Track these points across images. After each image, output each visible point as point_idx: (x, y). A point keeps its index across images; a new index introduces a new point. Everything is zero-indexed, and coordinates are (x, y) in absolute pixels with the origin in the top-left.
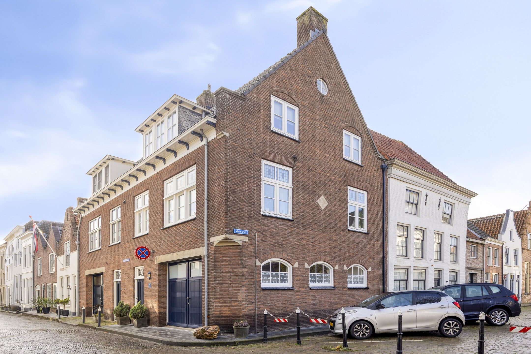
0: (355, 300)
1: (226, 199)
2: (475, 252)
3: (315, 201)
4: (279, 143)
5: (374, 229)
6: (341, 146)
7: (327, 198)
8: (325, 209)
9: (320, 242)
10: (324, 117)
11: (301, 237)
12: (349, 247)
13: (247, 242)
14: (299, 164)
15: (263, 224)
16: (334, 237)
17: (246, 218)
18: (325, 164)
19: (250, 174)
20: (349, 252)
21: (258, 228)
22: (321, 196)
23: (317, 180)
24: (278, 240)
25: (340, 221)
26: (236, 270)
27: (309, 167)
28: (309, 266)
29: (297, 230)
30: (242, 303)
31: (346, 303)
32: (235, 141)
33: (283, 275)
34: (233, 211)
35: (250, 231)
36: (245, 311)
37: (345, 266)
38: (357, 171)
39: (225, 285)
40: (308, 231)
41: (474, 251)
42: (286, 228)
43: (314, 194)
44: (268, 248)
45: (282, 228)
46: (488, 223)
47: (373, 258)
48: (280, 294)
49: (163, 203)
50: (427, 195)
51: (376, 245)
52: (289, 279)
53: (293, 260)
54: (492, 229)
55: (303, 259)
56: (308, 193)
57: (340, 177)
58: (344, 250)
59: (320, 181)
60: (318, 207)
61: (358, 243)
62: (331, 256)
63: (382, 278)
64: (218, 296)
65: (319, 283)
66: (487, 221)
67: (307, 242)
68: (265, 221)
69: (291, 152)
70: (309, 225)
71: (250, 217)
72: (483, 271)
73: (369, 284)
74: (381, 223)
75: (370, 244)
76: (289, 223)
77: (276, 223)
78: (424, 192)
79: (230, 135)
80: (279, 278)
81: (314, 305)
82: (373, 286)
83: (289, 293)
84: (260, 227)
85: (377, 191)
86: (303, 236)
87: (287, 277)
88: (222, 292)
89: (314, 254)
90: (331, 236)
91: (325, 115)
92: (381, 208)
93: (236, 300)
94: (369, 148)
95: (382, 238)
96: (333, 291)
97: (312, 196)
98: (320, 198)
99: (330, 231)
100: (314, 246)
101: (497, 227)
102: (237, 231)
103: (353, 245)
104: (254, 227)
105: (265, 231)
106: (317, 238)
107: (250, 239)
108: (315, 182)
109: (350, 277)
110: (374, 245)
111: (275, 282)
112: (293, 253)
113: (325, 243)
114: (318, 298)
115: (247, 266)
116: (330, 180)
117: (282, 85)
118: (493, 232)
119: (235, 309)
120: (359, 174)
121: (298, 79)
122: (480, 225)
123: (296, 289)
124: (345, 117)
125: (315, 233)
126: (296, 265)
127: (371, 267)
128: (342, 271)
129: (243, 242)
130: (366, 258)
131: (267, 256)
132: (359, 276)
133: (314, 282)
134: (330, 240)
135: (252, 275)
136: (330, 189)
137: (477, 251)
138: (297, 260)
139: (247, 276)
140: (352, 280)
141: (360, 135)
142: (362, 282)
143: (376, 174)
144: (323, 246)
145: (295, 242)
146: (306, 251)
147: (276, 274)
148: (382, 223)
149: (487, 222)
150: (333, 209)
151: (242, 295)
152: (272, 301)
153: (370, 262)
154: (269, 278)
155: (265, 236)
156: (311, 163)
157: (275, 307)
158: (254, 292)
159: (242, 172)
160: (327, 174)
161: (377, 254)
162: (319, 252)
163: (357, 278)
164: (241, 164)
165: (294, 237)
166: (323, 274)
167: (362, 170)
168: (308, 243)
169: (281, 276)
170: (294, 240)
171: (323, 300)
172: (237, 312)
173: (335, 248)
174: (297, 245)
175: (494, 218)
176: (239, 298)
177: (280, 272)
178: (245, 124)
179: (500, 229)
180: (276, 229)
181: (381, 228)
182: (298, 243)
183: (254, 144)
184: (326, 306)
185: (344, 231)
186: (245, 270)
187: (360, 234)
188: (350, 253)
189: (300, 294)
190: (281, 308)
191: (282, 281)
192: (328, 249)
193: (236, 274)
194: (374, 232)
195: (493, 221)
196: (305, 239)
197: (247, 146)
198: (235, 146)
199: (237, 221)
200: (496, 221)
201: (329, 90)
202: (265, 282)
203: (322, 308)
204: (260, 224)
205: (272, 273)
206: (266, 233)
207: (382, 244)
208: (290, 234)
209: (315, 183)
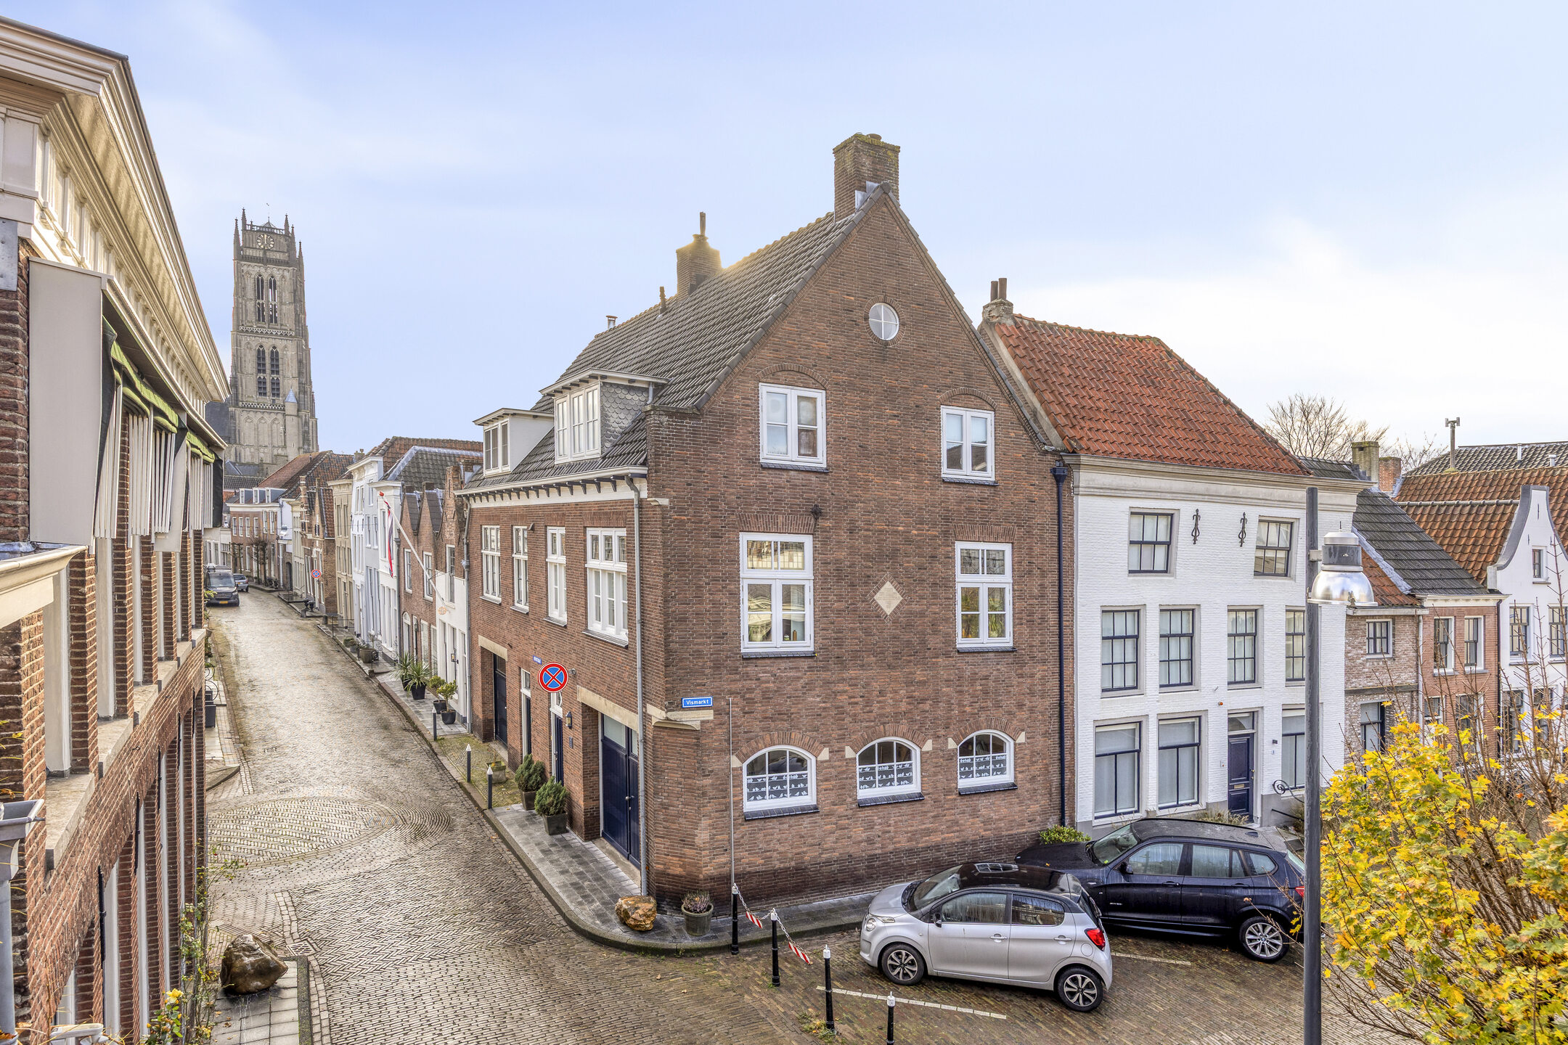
0: (981, 819)
1: (667, 637)
2: (1387, 638)
3: (867, 599)
4: (779, 487)
5: (1032, 636)
6: (934, 451)
7: (900, 585)
8: (894, 612)
9: (881, 693)
10: (890, 394)
11: (834, 689)
12: (961, 692)
13: (712, 721)
14: (828, 524)
15: (747, 676)
16: (919, 675)
17: (707, 671)
18: (894, 506)
19: (714, 574)
20: (960, 705)
21: (734, 687)
22: (884, 583)
23: (873, 548)
24: (780, 704)
25: (935, 632)
26: (690, 781)
27: (853, 521)
28: (856, 752)
29: (824, 675)
30: (703, 853)
31: (956, 828)
32: (681, 511)
33: (796, 777)
34: (681, 660)
35: (717, 695)
36: (709, 870)
37: (950, 740)
38: (982, 500)
39: (672, 810)
40: (852, 673)
41: (1384, 635)
42: (799, 674)
43: (866, 583)
44: (757, 726)
45: (789, 678)
46: (1471, 518)
47: (1032, 710)
48: (786, 826)
49: (586, 575)
50: (1197, 517)
51: (1038, 676)
52: (809, 785)
53: (817, 744)
54: (1480, 542)
55: (841, 738)
56: (852, 585)
57: (934, 525)
58: (948, 702)
59: (880, 548)
60: (878, 614)
61: (986, 678)
62: (912, 721)
63: (1058, 756)
64: (661, 831)
65: (884, 785)
66: (1471, 510)
67: (850, 698)
68: (751, 669)
69: (808, 500)
70: (855, 658)
71: (717, 666)
72: (1417, 691)
73: (1020, 776)
74: (1052, 617)
75: (1021, 676)
76: (805, 664)
77: (774, 669)
78: (1186, 511)
79: (670, 502)
80: (787, 787)
81: (870, 841)
82: (1033, 779)
83: (806, 821)
84: (739, 685)
85: (1041, 537)
86: (841, 687)
87: (805, 781)
88: (668, 824)
89: (868, 724)
90: (911, 673)
91: (891, 387)
92: (1052, 578)
93: (692, 845)
94: (1016, 432)
95: (1057, 654)
96: (918, 805)
97: (860, 589)
98: (882, 590)
99: (910, 661)
100: (868, 703)
101: (1495, 538)
102: (689, 701)
103: (972, 684)
104: (726, 687)
105: (750, 690)
106: (876, 685)
107: (718, 712)
108: (867, 555)
109: (969, 761)
110: (1032, 676)
111: (778, 797)
112: (816, 729)
113: (896, 692)
114: (880, 824)
115: (712, 771)
116: (908, 541)
117: (783, 354)
118: (1480, 554)
119: (690, 864)
120: (986, 507)
121: (822, 326)
122: (1450, 522)
123: (825, 809)
124: (945, 377)
125: (870, 673)
126: (825, 755)
127: (1023, 733)
128: (941, 754)
129: (703, 722)
130: (1010, 713)
131: (754, 745)
132: (994, 757)
133: (871, 787)
134: (909, 683)
135: (722, 790)
136: (908, 562)
137: (1394, 635)
138: (825, 743)
139: (711, 793)
140: (975, 768)
141: (988, 407)
142: (1002, 771)
143: (1036, 494)
144: (891, 701)
145: (820, 702)
146: (848, 719)
147: (779, 777)
148: (1057, 616)
149: (1469, 514)
150: (915, 607)
151: (702, 836)
152: (768, 843)
153: (1021, 721)
154: (763, 789)
155: (751, 701)
156: (857, 512)
157: (775, 854)
158: (729, 827)
159: (699, 572)
160: (900, 528)
161: (1042, 697)
162: (882, 715)
163: (987, 763)
164: (697, 556)
165: (817, 691)
166: (895, 763)
167: (995, 494)
168: (852, 700)
169: (792, 781)
170: (818, 699)
171: (892, 829)
172: (694, 869)
173: (923, 700)
174: (824, 708)
175: (1492, 505)
176: (697, 840)
177: (788, 773)
178: (703, 469)
179: (1501, 544)
180: (774, 682)
181: (1056, 630)
182: (828, 705)
183: (723, 506)
184: (899, 842)
185: (947, 655)
186: (707, 781)
187: (991, 655)
188: (965, 706)
189: (833, 819)
190: (790, 855)
191: (793, 793)
192: (903, 707)
193: (691, 789)
194: (1034, 643)
195: (1486, 514)
196: (846, 692)
197: (707, 515)
198: (682, 521)
199: (688, 680)
200: (1494, 514)
201: (902, 324)
202: (755, 799)
203: (891, 847)
204: (738, 677)
205: (770, 778)
206: (753, 695)
207: (1057, 670)
208: (809, 686)
209: (867, 557)
